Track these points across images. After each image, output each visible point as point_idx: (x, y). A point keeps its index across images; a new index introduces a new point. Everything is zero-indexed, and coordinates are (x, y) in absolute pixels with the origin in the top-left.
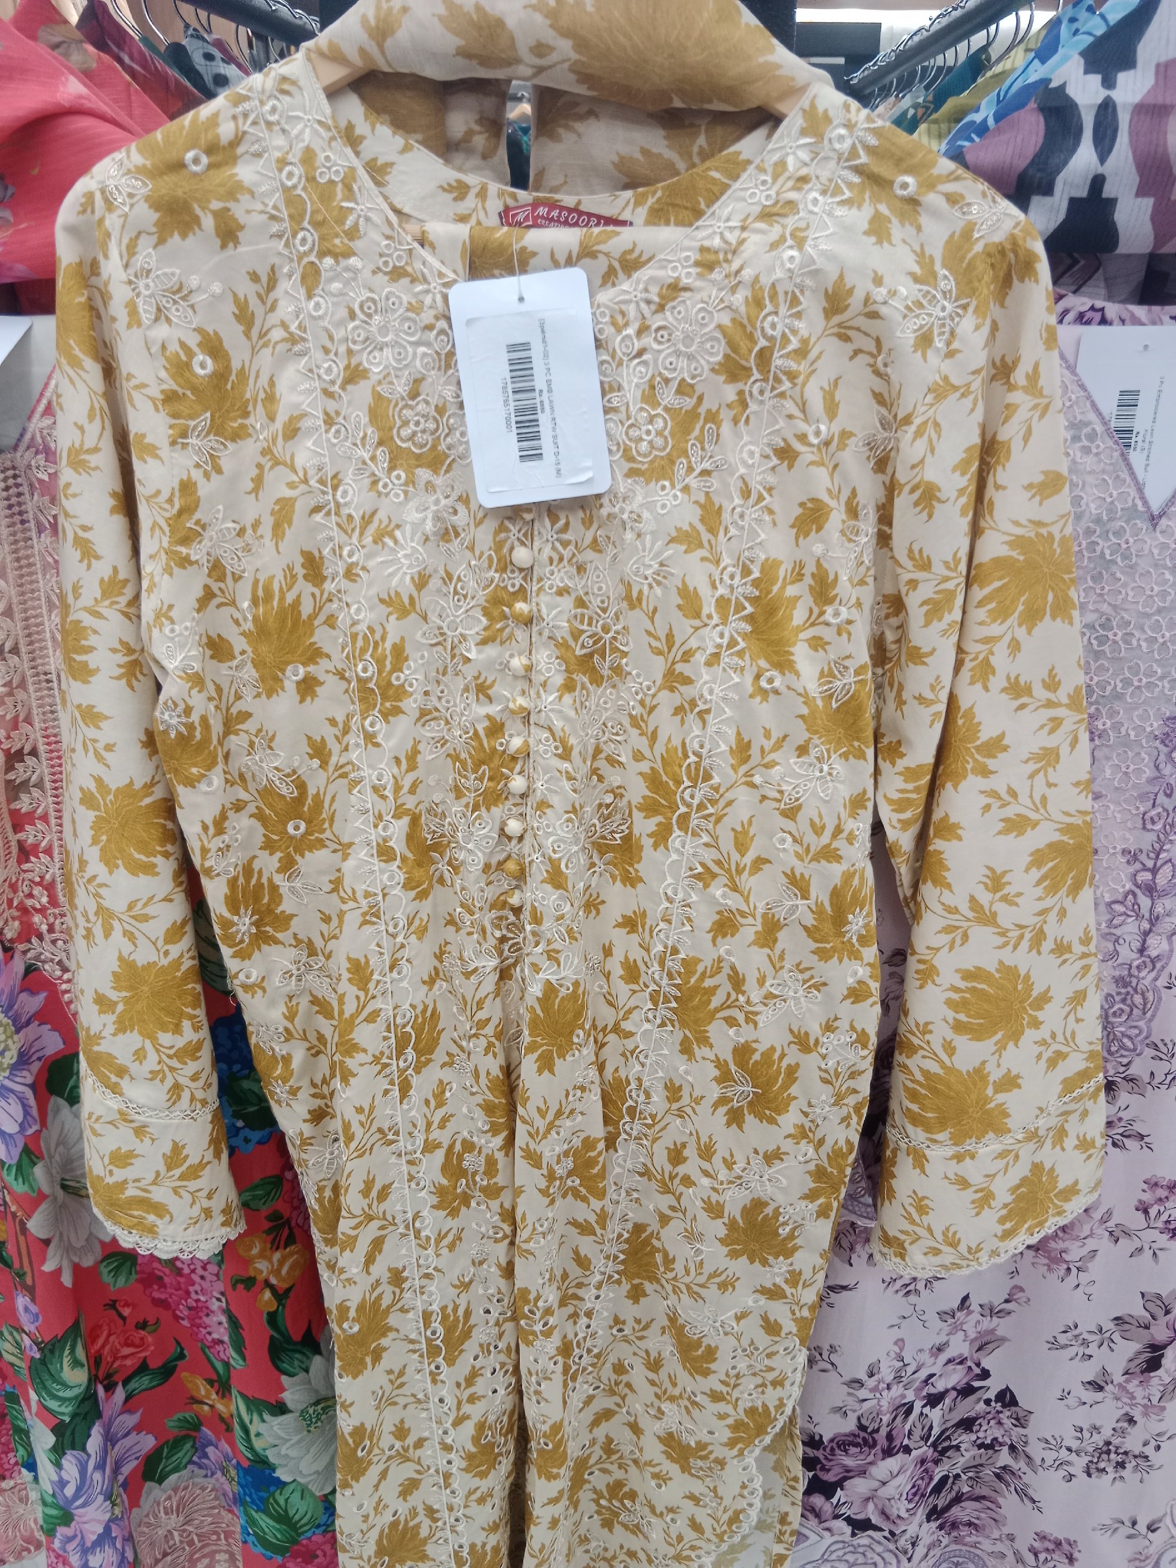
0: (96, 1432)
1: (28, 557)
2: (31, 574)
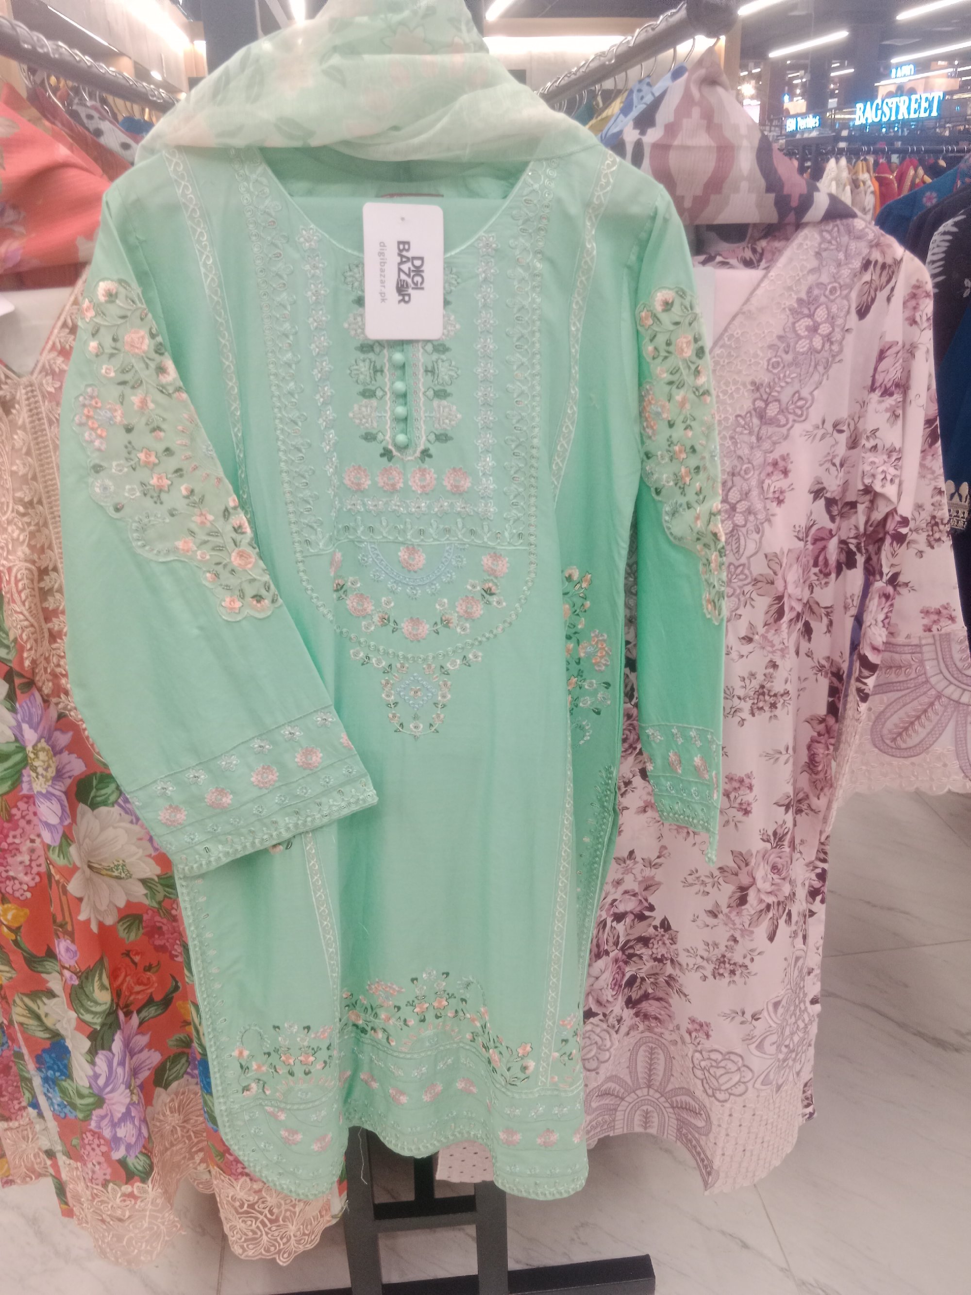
0: (118, 1037)
1: (43, 442)
2: (46, 453)
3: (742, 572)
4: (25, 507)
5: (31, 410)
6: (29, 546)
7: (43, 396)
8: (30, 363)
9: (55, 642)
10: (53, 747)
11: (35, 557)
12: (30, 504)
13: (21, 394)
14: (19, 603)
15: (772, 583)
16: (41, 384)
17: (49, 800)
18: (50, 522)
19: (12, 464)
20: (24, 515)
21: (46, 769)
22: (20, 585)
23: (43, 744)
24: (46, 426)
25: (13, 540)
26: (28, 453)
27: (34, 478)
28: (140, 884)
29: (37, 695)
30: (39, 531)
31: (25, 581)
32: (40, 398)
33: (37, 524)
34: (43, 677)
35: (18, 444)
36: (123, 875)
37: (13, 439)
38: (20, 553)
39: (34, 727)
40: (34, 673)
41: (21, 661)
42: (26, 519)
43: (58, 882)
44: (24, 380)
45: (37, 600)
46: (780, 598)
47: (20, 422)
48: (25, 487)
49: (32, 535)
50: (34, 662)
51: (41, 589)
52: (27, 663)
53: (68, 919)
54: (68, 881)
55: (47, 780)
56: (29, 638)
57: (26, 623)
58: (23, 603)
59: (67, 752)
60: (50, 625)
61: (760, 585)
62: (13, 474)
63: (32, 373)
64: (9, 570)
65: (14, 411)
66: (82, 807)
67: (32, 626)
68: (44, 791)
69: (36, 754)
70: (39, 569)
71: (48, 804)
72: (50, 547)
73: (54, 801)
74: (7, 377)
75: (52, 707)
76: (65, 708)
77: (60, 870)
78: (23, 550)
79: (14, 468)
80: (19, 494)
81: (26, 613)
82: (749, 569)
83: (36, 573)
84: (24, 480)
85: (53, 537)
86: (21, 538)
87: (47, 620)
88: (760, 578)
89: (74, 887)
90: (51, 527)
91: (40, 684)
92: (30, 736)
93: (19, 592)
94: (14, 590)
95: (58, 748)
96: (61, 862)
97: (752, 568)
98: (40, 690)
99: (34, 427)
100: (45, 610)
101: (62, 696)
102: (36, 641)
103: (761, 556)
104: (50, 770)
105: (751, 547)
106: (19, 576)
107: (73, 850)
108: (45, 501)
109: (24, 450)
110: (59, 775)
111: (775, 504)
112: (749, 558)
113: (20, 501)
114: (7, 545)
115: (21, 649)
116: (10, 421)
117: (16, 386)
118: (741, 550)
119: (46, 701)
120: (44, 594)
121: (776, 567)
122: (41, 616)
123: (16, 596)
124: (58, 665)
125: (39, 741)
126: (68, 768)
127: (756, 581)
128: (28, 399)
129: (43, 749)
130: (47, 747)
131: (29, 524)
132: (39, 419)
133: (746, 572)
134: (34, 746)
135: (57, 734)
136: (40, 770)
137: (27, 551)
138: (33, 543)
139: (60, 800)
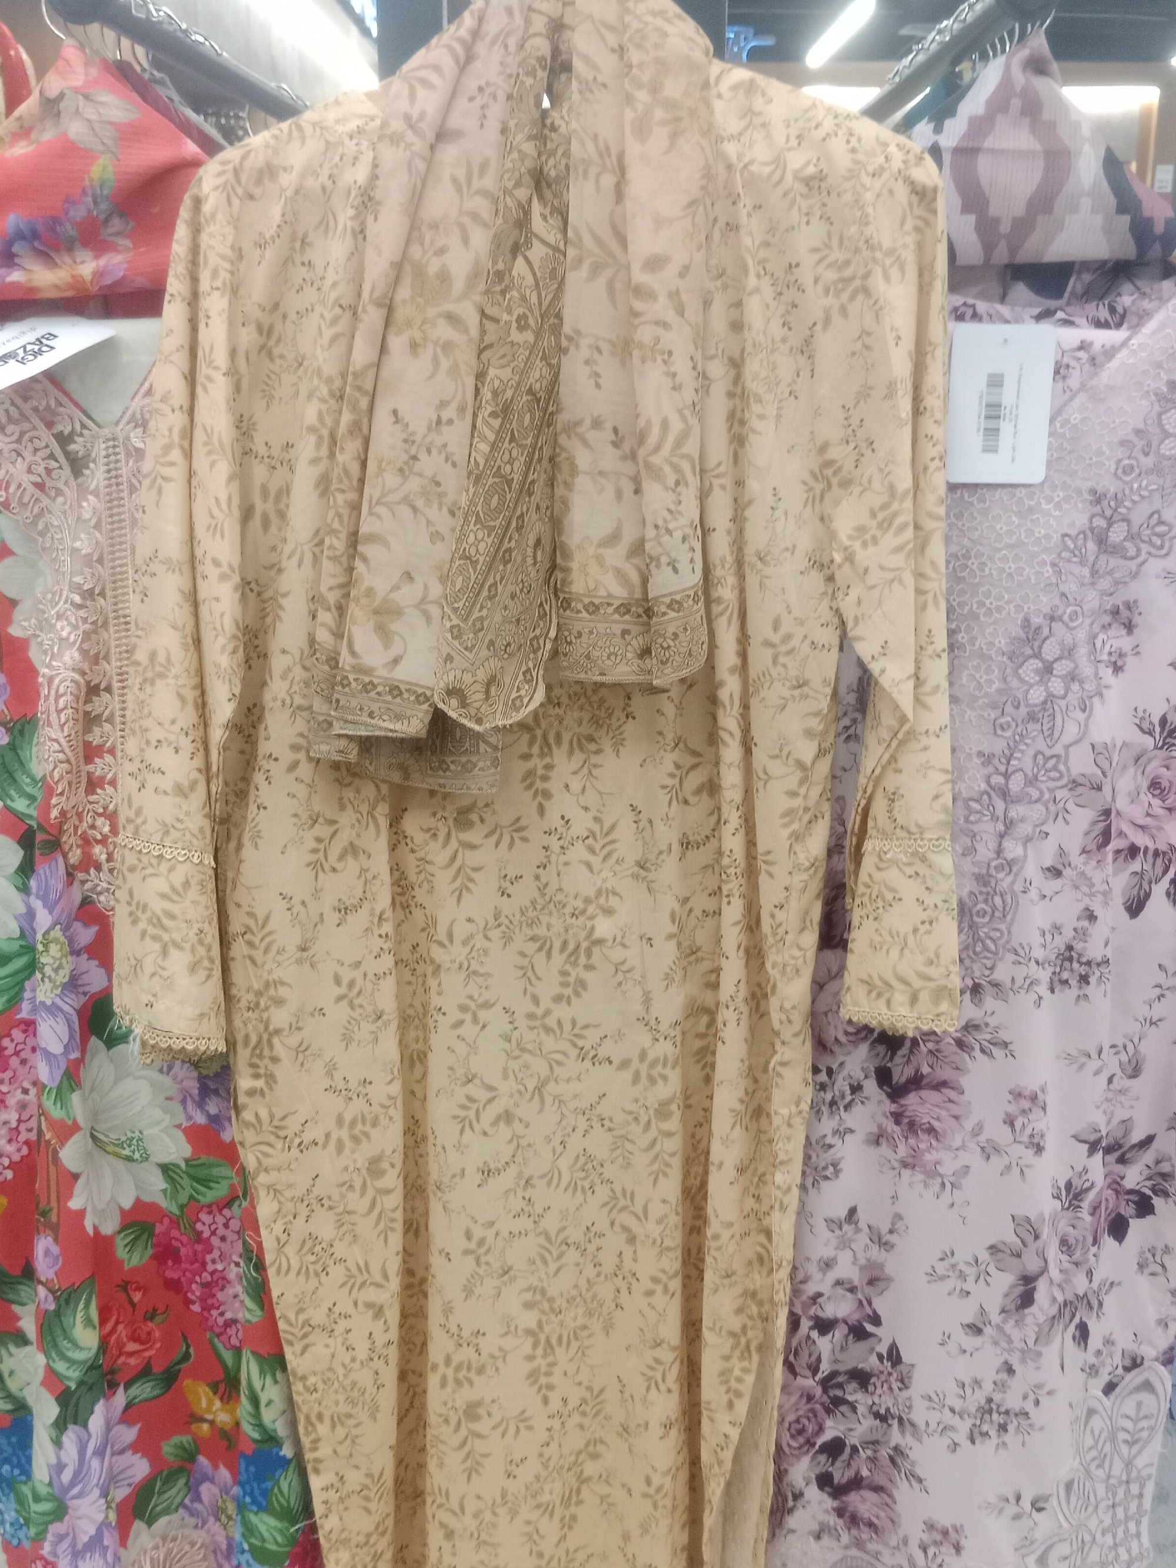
1: (119, 514)
2: (120, 529)
3: (1055, 768)
4: (84, 598)
5: (109, 471)
6: (81, 650)
7: (128, 455)
8: (116, 410)
9: (94, 793)
10: (71, 942)
11: (86, 666)
12: (89, 594)
13: (100, 450)
14: (56, 726)
15: (1099, 788)
16: (127, 438)
17: (55, 1016)
18: (112, 622)
19: (74, 540)
20: (79, 607)
21: (56, 970)
22: (61, 703)
23: (57, 933)
24: (125, 494)
25: (61, 639)
26: (97, 526)
27: (100, 561)
28: (158, 1172)
29: (61, 860)
30: (95, 632)
31: (69, 697)
32: (122, 457)
33: (94, 623)
34: (72, 840)
35: (86, 516)
36: (137, 1156)
37: (80, 507)
38: (67, 658)
39: (50, 908)
40: (61, 831)
41: (46, 808)
42: (82, 613)
43: (48, 1142)
44: (106, 432)
45: (79, 727)
46: (1107, 813)
47: (93, 486)
48: (87, 570)
49: (87, 636)
50: (63, 813)
51: (87, 714)
52: (55, 813)
53: (54, 1204)
54: (63, 1142)
55: (55, 987)
56: (61, 778)
57: (61, 756)
58: (62, 726)
59: (85, 956)
60: (90, 768)
61: (1080, 790)
62: (75, 551)
63: (117, 423)
64: (50, 680)
65: (87, 472)
66: (94, 1042)
67: (68, 761)
68: (49, 1002)
69: (45, 946)
70: (88, 683)
71: (52, 1022)
72: (106, 658)
73: (61, 1019)
74: (83, 426)
75: (76, 884)
76: (93, 890)
77: (53, 1124)
78: (72, 656)
79: (78, 544)
80: (78, 579)
81: (62, 741)
82: (1066, 764)
83: (84, 690)
84: (88, 560)
85: (113, 644)
86: (72, 638)
87: (88, 759)
88: (1081, 780)
89: (70, 1155)
90: (112, 629)
91: (66, 848)
92: (43, 919)
93: (59, 712)
94: (53, 708)
95: (77, 947)
96: (57, 1113)
97: (1071, 763)
98: (65, 856)
99: (109, 494)
100: (87, 745)
101: (92, 871)
102: (70, 784)
103: (1085, 746)
104: (61, 972)
105: (1072, 731)
106: (62, 690)
107: (76, 1098)
108: (109, 593)
109: (93, 522)
110: (73, 983)
111: (1110, 671)
112: (1067, 747)
113: (77, 588)
114: (52, 647)
115: (50, 792)
116: (79, 485)
117: (96, 437)
118: (1056, 734)
119: (70, 876)
120: (90, 721)
121: (1105, 764)
122: (81, 755)
123: (54, 717)
124: (93, 827)
125: (52, 928)
126: (85, 980)
127: (1075, 784)
128: (107, 456)
129: (56, 941)
130: (62, 939)
131: (85, 620)
132: (118, 484)
133: (1062, 767)
134: (47, 933)
135: (78, 926)
136: (48, 970)
137: (76, 655)
138: (86, 646)
139: (69, 1021)
